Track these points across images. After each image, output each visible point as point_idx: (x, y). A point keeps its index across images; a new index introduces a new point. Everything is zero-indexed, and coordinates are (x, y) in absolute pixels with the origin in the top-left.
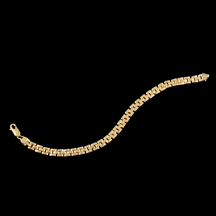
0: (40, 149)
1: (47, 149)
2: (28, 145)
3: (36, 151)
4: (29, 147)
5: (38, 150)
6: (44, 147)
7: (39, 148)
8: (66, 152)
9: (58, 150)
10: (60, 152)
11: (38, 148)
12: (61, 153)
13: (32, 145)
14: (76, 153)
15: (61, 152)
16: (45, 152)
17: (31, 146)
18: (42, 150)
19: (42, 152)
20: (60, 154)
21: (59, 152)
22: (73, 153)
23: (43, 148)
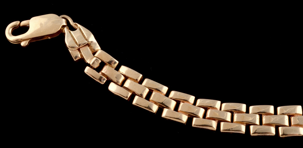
0: (127, 84)
1: (158, 90)
2: (88, 61)
3: (113, 88)
4: (87, 70)
5: (122, 85)
6: (146, 81)
7: (126, 78)
8: (229, 114)
9: (199, 101)
10: (206, 109)
11: (123, 78)
12: (208, 116)
13: (102, 64)
14: (270, 125)
15: (209, 112)
16: (148, 97)
17: (96, 65)
18: (137, 88)
19: (133, 95)
20: (204, 116)
21: (202, 111)
22: (258, 122)
23: (141, 82)
